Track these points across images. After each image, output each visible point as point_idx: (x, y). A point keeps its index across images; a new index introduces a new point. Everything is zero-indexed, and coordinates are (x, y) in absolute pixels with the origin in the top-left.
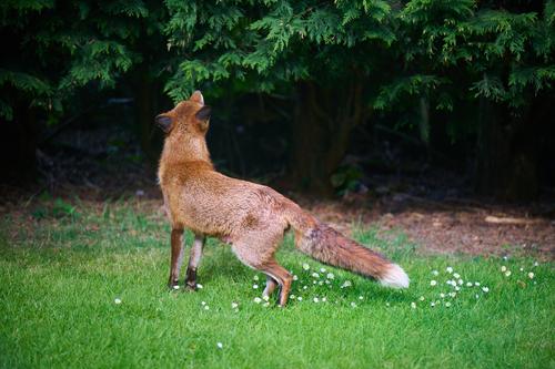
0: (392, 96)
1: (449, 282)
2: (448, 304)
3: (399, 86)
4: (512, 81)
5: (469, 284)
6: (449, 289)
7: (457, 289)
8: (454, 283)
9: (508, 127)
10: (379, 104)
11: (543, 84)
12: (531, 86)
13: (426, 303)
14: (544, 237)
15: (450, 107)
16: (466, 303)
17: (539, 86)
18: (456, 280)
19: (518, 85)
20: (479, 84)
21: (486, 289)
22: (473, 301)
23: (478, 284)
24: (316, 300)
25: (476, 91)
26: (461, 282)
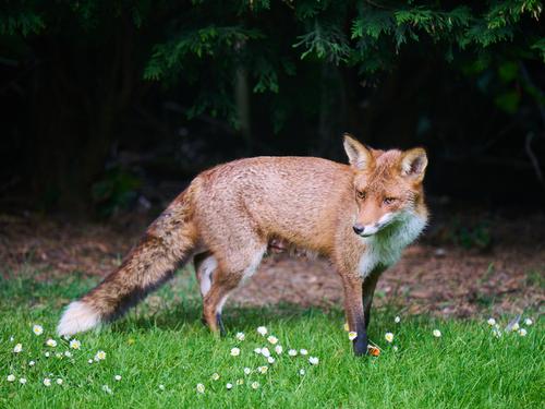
0: (172, 60)
1: (258, 350)
2: (255, 385)
3: (181, 45)
4: (357, 33)
5: (293, 353)
6: (258, 361)
7: (271, 360)
8: (266, 352)
9: (365, 104)
10: (152, 72)
11: (407, 34)
12: (387, 39)
13: (220, 383)
14: (421, 276)
15: (274, 87)
16: (284, 382)
17: (401, 39)
18: (271, 347)
19: (368, 38)
20: (307, 37)
21: (315, 361)
22: (295, 379)
23: (304, 352)
24: (47, 382)
25: (303, 48)
26: (279, 350)
